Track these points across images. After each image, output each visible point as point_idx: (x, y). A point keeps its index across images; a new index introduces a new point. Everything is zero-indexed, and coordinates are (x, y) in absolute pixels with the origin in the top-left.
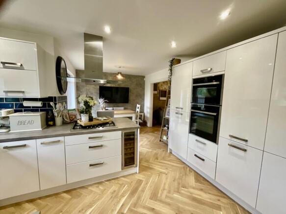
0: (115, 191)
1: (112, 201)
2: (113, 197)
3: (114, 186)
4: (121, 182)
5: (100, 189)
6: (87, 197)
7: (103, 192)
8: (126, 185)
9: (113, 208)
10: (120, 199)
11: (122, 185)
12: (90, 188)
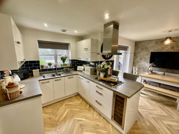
0: (98, 126)
1: (92, 128)
2: (95, 127)
3: (101, 123)
4: (107, 126)
5: (96, 117)
6: (90, 114)
7: (96, 119)
8: (106, 132)
9: (88, 130)
10: (94, 132)
11: (105, 128)
12: (95, 112)
